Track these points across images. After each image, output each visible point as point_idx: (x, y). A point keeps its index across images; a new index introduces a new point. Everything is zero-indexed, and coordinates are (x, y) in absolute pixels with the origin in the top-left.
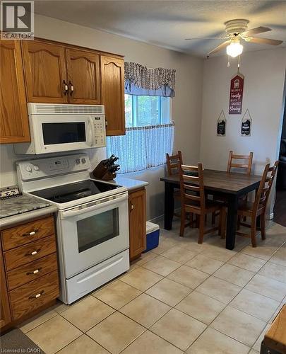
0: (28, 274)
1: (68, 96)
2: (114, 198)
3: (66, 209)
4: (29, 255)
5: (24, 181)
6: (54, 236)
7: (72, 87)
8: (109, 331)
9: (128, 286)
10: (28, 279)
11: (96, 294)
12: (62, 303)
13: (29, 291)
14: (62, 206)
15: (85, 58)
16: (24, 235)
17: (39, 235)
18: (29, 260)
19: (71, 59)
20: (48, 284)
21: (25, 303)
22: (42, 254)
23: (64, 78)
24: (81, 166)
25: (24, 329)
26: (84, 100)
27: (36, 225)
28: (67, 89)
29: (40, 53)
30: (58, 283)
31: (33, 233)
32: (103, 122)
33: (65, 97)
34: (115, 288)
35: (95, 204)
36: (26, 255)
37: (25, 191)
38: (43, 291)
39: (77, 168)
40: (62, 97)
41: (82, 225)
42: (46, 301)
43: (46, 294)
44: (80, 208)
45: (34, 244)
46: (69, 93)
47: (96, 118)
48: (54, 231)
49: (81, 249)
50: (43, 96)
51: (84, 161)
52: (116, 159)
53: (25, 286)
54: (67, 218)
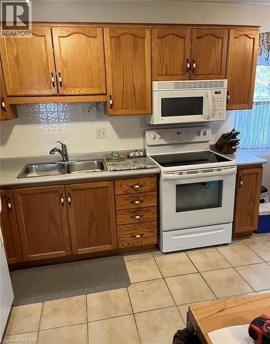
0: (132, 217)
1: (190, 73)
2: (219, 170)
3: (167, 173)
4: (133, 202)
5: (149, 146)
6: (156, 193)
7: (194, 65)
8: (182, 285)
9: (221, 257)
10: (132, 221)
11: (189, 253)
12: (160, 250)
13: (131, 230)
14: (164, 169)
15: (213, 35)
16: (131, 187)
17: (143, 189)
18: (133, 206)
19: (197, 38)
20: (147, 230)
21: (128, 239)
22: (144, 205)
23: (188, 57)
24: (201, 138)
25: (126, 258)
26: (208, 76)
27: (141, 181)
28: (188, 66)
29: (167, 37)
30: (156, 232)
31: (138, 186)
32: (224, 96)
33: (187, 74)
34: (209, 254)
35: (197, 172)
36: (132, 202)
37: (148, 154)
38: (143, 235)
39: (197, 139)
40: (184, 74)
41: (181, 189)
42: (145, 243)
43: (145, 237)
44: (181, 174)
45: (138, 195)
46: (191, 69)
47: (216, 93)
48: (156, 189)
49: (178, 210)
50: (166, 75)
51: (205, 134)
52: (237, 133)
53: (129, 226)
54: (167, 180)
